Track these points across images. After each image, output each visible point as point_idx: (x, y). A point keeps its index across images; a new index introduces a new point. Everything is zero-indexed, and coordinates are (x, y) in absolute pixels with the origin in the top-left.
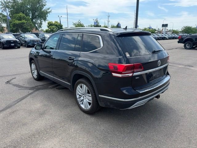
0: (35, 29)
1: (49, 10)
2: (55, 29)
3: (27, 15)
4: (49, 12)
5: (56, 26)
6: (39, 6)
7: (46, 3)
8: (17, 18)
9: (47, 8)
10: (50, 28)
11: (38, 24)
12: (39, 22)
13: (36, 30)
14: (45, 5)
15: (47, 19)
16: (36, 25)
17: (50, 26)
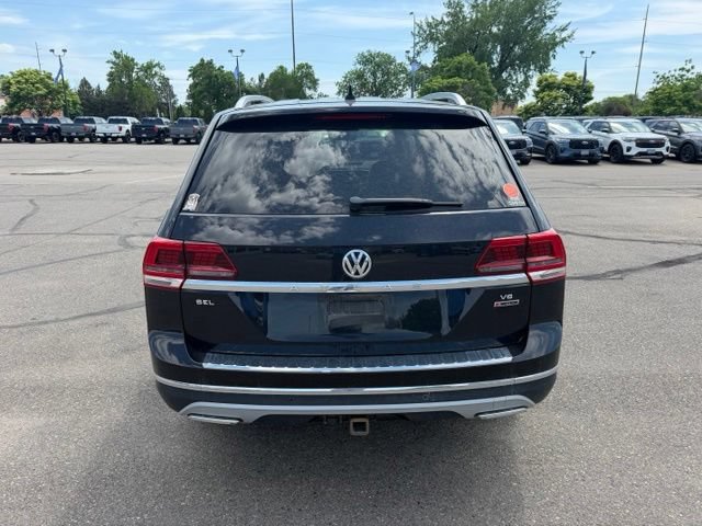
0: (501, 103)
1: (564, 34)
2: (560, 100)
3: (484, 57)
4: (564, 40)
5: (568, 89)
6: (529, 23)
7: (558, 9)
8: (449, 70)
9: (558, 27)
10: (542, 99)
11: (513, 85)
12: (521, 78)
13: (503, 108)
14: (550, 18)
15: (550, 68)
16: (509, 91)
17: (542, 91)
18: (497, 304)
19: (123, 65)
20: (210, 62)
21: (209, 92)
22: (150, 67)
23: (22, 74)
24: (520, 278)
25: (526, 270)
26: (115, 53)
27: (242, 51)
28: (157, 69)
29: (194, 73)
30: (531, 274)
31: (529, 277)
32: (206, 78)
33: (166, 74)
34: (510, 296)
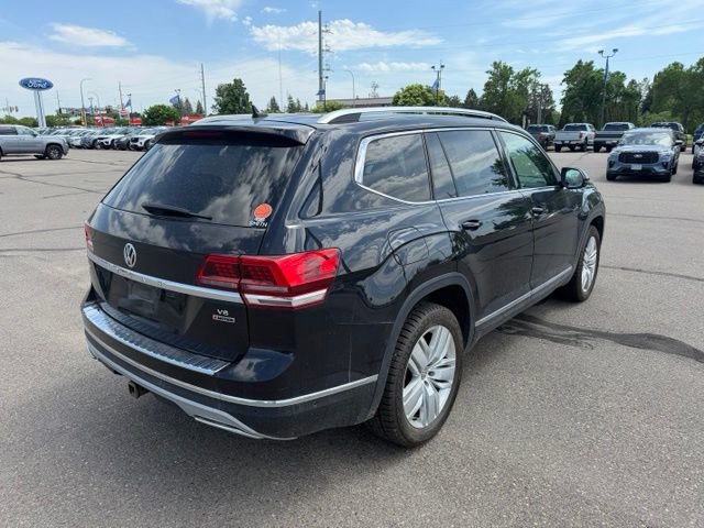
18: (215, 317)
19: (501, 74)
20: (590, 65)
21: (581, 98)
22: (526, 73)
23: (409, 89)
24: (234, 297)
25: (241, 290)
26: (495, 63)
27: (615, 51)
28: (532, 76)
29: (570, 77)
30: (247, 296)
31: (243, 298)
32: (581, 82)
33: (541, 80)
34: (226, 312)
